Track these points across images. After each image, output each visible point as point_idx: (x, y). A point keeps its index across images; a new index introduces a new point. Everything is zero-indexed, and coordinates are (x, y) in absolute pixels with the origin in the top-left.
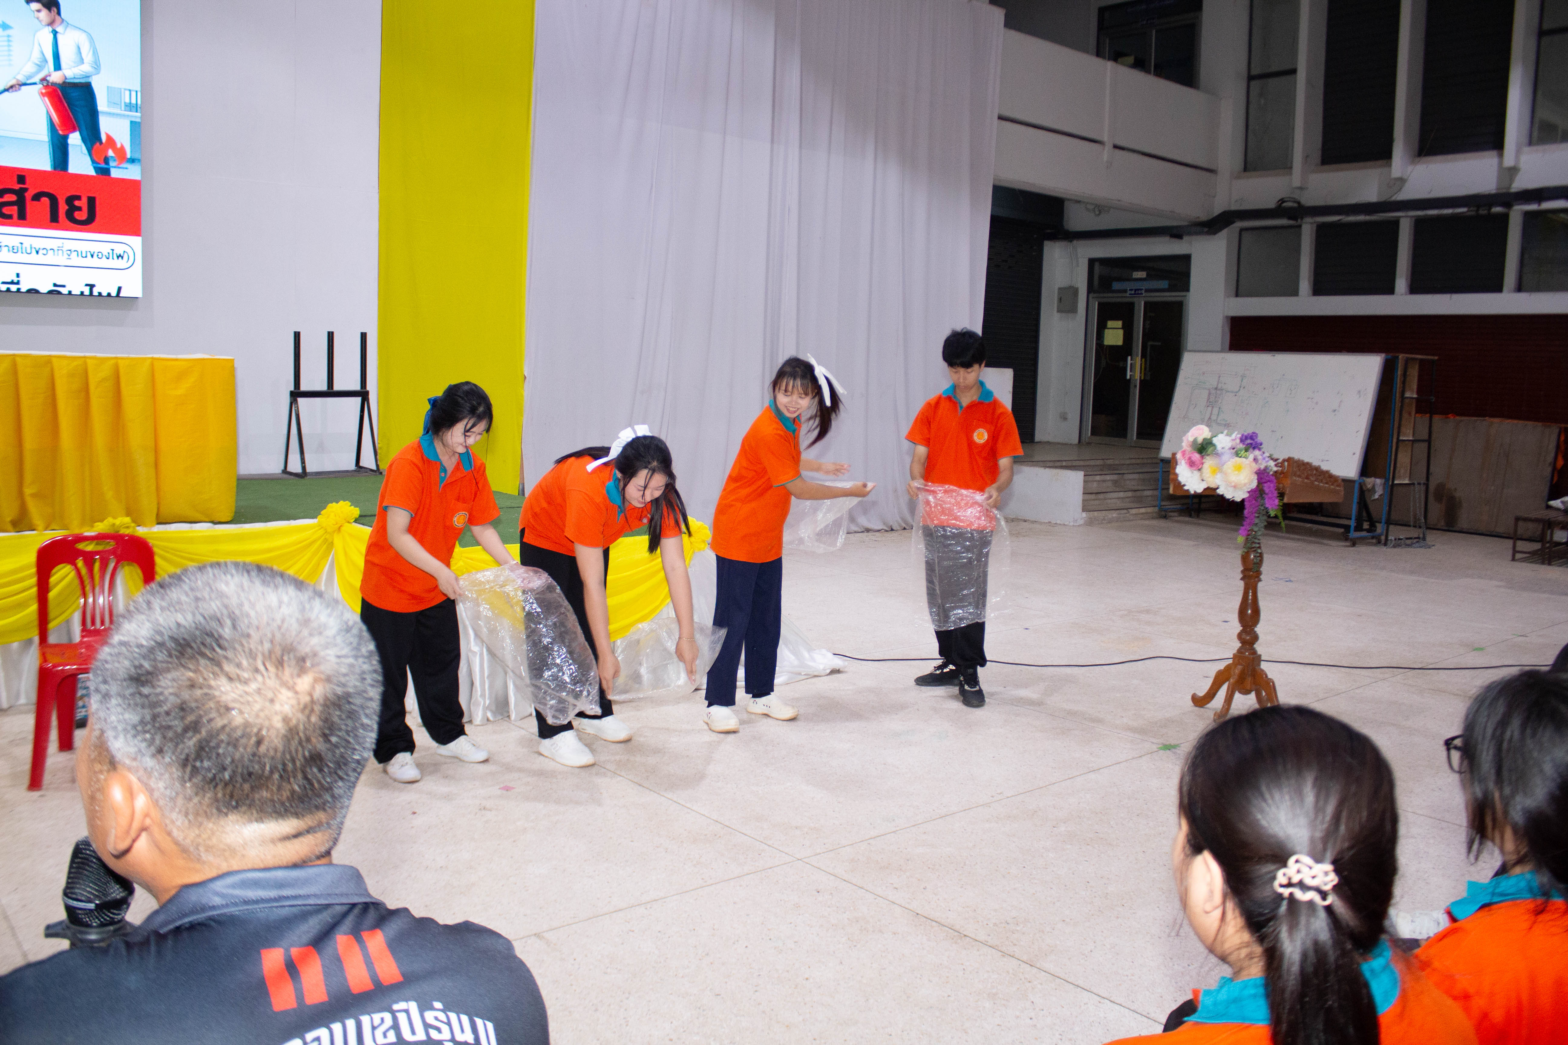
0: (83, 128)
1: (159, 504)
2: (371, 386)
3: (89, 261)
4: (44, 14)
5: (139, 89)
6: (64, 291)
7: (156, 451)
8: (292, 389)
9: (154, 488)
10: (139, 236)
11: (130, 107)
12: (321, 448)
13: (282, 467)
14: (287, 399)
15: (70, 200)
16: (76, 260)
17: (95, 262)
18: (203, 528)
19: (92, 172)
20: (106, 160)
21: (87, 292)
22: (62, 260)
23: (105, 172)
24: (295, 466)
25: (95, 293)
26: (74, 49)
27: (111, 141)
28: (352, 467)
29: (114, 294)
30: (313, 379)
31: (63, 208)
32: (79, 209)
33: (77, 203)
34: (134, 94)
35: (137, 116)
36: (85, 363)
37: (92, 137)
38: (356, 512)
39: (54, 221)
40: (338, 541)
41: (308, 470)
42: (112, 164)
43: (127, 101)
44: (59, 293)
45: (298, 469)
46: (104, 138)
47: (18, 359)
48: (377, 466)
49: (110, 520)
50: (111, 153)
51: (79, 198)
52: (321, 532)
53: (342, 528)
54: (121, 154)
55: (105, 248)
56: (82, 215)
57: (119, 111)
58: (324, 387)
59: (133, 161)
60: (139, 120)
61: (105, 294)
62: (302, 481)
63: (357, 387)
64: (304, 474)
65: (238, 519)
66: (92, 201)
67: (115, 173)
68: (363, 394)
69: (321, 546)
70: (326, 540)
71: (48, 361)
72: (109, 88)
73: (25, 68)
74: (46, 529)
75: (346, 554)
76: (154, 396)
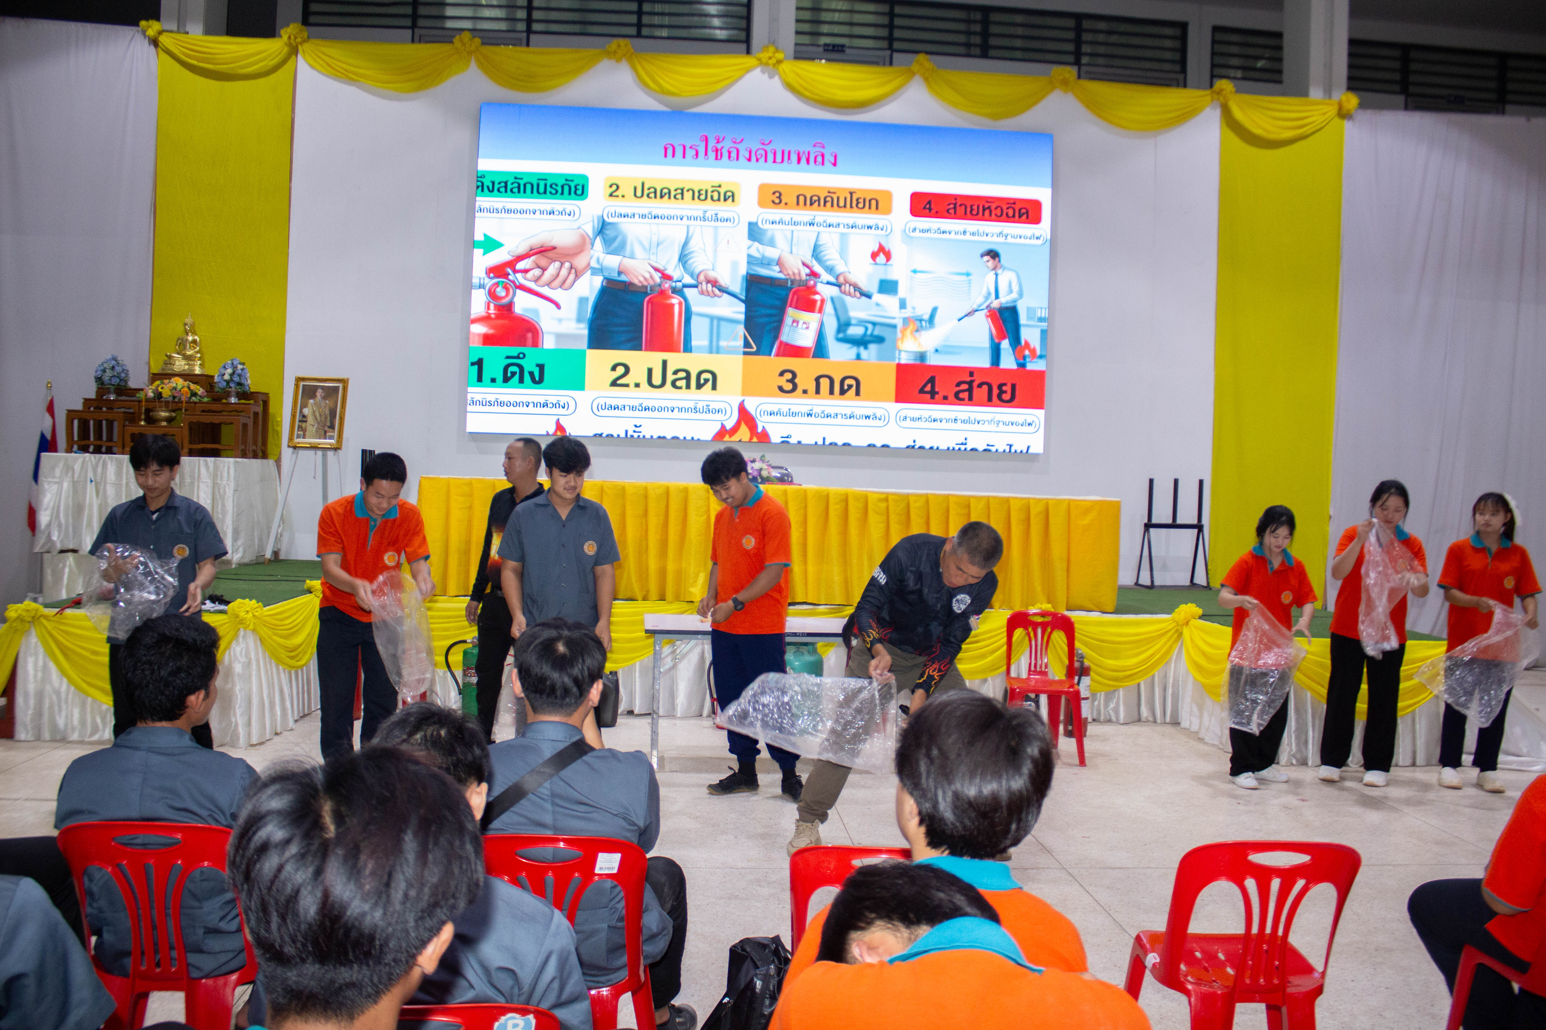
0: (1011, 335)
1: (1068, 598)
2: (1205, 521)
3: (1010, 428)
4: (991, 264)
5: (1046, 306)
6: (993, 449)
7: (1068, 561)
8: (1146, 521)
9: (1065, 586)
10: (1043, 408)
11: (1041, 320)
12: (1164, 568)
13: (1135, 581)
14: (1142, 528)
15: (1000, 387)
16: (1002, 428)
17: (1014, 428)
18: (1095, 616)
19: (1015, 367)
20: (1024, 358)
21: (1008, 450)
22: (993, 427)
23: (1022, 366)
24: (1145, 580)
25: (1013, 450)
26: (1007, 284)
27: (1027, 343)
28: (1188, 583)
29: (1025, 451)
30: (1162, 515)
31: (995, 391)
32: (1005, 392)
33: (1004, 388)
34: (1043, 310)
35: (1044, 325)
36: (1029, 502)
37: (1016, 341)
38: (1200, 611)
39: (989, 401)
40: (1186, 631)
41: (1157, 583)
42: (1028, 360)
43: (1039, 315)
44: (990, 451)
45: (1148, 583)
46: (1023, 343)
47: (991, 500)
48: (1208, 583)
49: (1039, 605)
50: (1027, 352)
51: (1005, 384)
52: (1174, 624)
53: (1190, 623)
54: (1033, 352)
55: (1020, 419)
56: (1006, 397)
57: (1032, 323)
58: (1170, 521)
59: (1041, 357)
60: (1046, 328)
61: (1019, 451)
62: (1150, 591)
63: (1195, 522)
64: (1152, 587)
65: (1117, 611)
66: (1013, 387)
67: (1030, 366)
68: (1199, 527)
69: (1174, 634)
70: (1177, 630)
71: (1007, 500)
72: (1028, 309)
73: (977, 299)
74: (1000, 608)
75: (1192, 640)
76: (1069, 525)
